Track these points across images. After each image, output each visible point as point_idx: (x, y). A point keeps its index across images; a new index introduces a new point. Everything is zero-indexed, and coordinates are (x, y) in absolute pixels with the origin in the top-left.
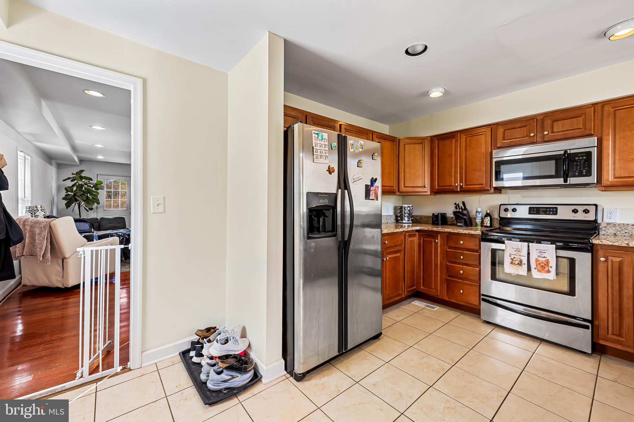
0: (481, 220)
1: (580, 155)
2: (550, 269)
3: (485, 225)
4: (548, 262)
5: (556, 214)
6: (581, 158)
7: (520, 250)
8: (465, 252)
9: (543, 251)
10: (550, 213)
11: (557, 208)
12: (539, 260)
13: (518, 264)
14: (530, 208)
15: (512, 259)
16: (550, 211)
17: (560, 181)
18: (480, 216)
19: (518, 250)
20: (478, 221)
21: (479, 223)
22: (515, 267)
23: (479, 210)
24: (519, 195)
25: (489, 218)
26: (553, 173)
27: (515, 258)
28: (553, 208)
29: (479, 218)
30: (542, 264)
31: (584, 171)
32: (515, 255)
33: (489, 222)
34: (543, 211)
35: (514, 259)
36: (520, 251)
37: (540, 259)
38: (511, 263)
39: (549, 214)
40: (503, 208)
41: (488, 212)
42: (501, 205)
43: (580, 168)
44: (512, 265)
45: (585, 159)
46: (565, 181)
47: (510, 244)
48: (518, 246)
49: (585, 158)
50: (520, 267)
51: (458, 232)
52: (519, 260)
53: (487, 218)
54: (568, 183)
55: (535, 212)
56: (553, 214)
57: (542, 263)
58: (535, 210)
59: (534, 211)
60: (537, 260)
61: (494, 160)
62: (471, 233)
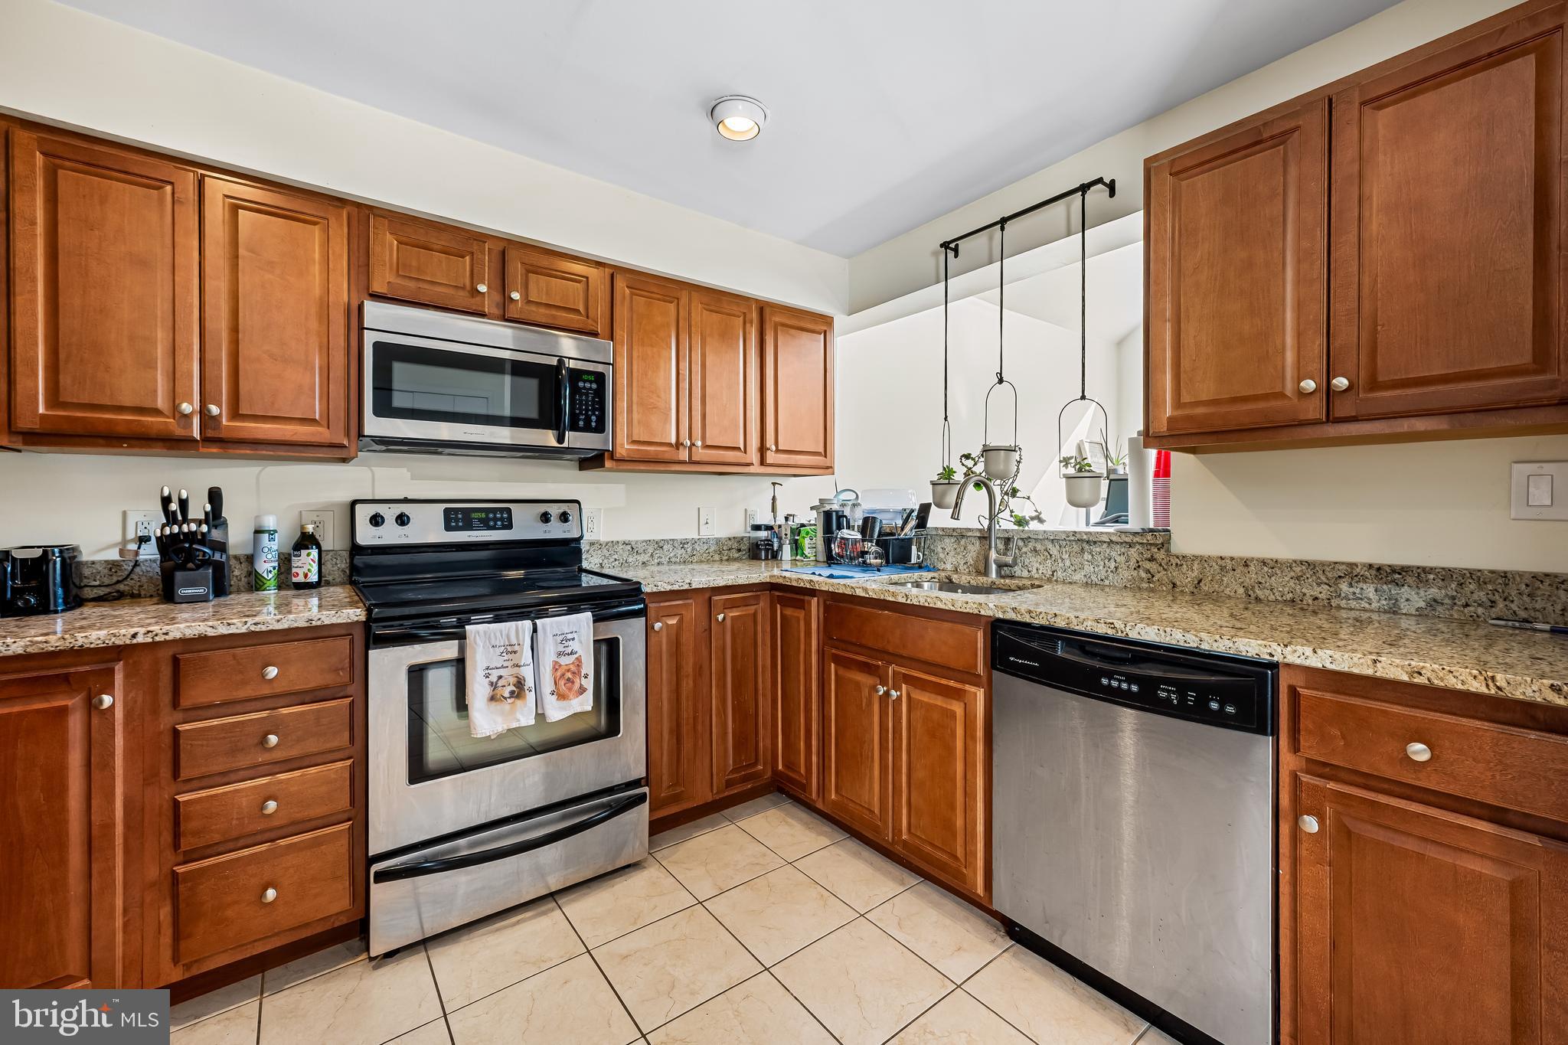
0: (276, 564)
1: (585, 377)
2: (584, 682)
3: (295, 580)
4: (579, 663)
5: (509, 526)
6: (588, 385)
7: (516, 648)
8: (285, 711)
9: (570, 636)
10: (496, 524)
11: (509, 511)
12: (560, 666)
13: (512, 693)
14: (447, 511)
15: (491, 684)
16: (495, 519)
17: (548, 438)
18: (274, 546)
19: (511, 651)
20: (267, 566)
21: (270, 576)
22: (506, 706)
23: (270, 522)
24: (405, 470)
25: (314, 553)
26: (533, 413)
27: (500, 677)
28: (502, 510)
29: (269, 556)
30: (569, 675)
31: (594, 418)
32: (503, 667)
33: (315, 568)
34: (480, 520)
35: (500, 683)
36: (515, 652)
37: (565, 661)
38: (492, 698)
39: (494, 528)
40: (363, 513)
41: (310, 528)
42: (354, 503)
43: (587, 410)
44: (493, 703)
45: (595, 390)
46: (560, 440)
47: (485, 633)
48: (508, 637)
49: (594, 386)
50: (519, 702)
51: (253, 628)
52: (513, 680)
53: (308, 555)
54: (565, 445)
55: (460, 524)
56: (504, 527)
57: (568, 671)
58: (460, 516)
59: (457, 520)
60: (556, 667)
61: (370, 338)
62: (319, 623)
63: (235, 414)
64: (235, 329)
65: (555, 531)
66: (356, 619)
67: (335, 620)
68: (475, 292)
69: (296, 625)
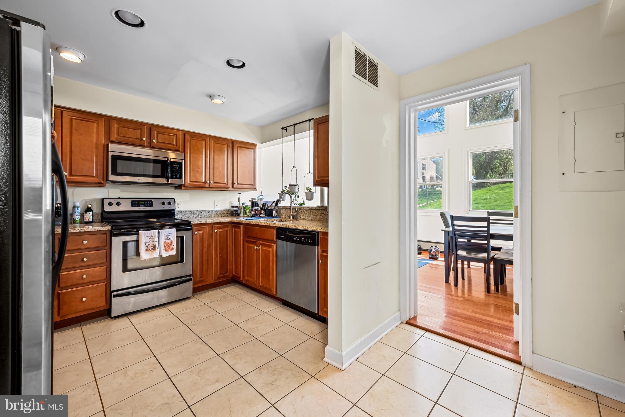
0: (79, 216)
1: (175, 163)
2: (173, 247)
3: (85, 221)
4: (172, 242)
5: (152, 206)
6: (176, 166)
7: (153, 237)
8: (88, 253)
9: (169, 235)
10: (147, 205)
11: (152, 201)
12: (166, 242)
13: (152, 249)
14: (132, 201)
15: (146, 246)
16: (147, 204)
17: (164, 181)
18: (79, 211)
19: (152, 238)
20: (77, 217)
21: (78, 219)
22: (150, 252)
23: (78, 204)
24: (119, 189)
25: (91, 213)
26: (160, 174)
27: (149, 245)
28: (149, 201)
29: (78, 214)
30: (169, 245)
31: (178, 175)
32: (150, 242)
33: (91, 217)
34: (143, 204)
35: (149, 246)
36: (153, 238)
37: (167, 241)
38: (147, 250)
39: (147, 206)
40: (106, 202)
41: (90, 206)
42: (103, 199)
43: (176, 173)
44: (147, 251)
45: (178, 167)
46: (168, 181)
47: (145, 233)
48: (151, 234)
49: (178, 166)
50: (154, 251)
51: (80, 231)
52: (152, 245)
53: (89, 214)
54: (169, 183)
55: (136, 205)
56: (150, 206)
57: (169, 244)
58: (136, 203)
59: (135, 204)
60: (165, 242)
61: (110, 154)
62: (98, 230)
63: (71, 174)
64: (71, 152)
65: (167, 207)
66: (108, 229)
67: (102, 229)
68: (142, 140)
69: (92, 230)
